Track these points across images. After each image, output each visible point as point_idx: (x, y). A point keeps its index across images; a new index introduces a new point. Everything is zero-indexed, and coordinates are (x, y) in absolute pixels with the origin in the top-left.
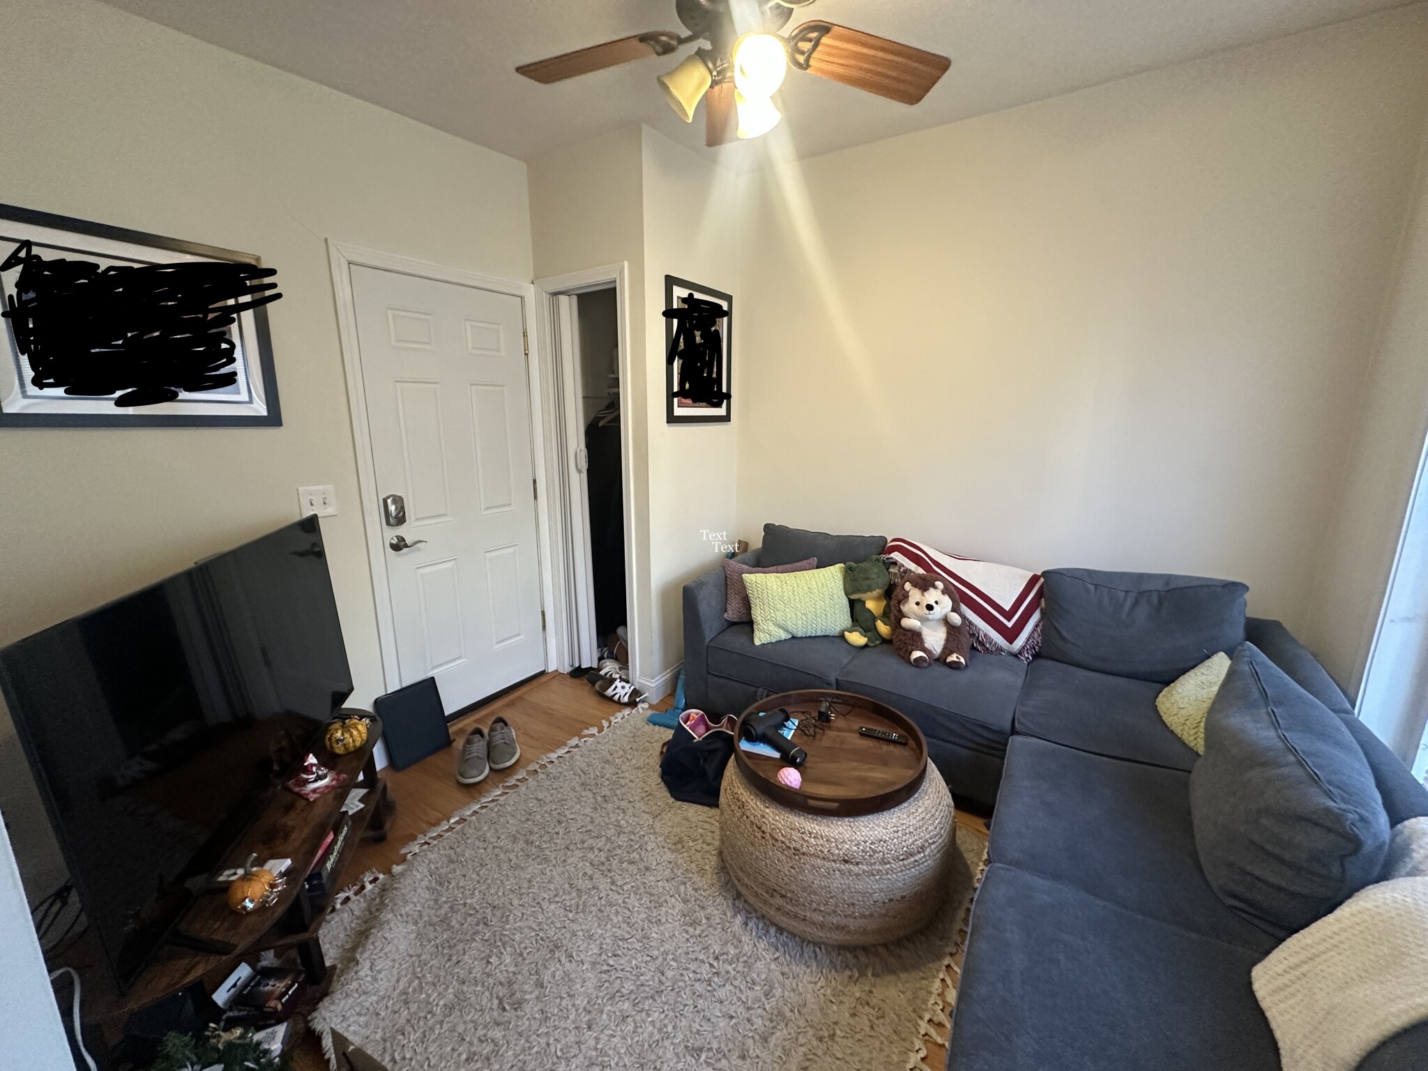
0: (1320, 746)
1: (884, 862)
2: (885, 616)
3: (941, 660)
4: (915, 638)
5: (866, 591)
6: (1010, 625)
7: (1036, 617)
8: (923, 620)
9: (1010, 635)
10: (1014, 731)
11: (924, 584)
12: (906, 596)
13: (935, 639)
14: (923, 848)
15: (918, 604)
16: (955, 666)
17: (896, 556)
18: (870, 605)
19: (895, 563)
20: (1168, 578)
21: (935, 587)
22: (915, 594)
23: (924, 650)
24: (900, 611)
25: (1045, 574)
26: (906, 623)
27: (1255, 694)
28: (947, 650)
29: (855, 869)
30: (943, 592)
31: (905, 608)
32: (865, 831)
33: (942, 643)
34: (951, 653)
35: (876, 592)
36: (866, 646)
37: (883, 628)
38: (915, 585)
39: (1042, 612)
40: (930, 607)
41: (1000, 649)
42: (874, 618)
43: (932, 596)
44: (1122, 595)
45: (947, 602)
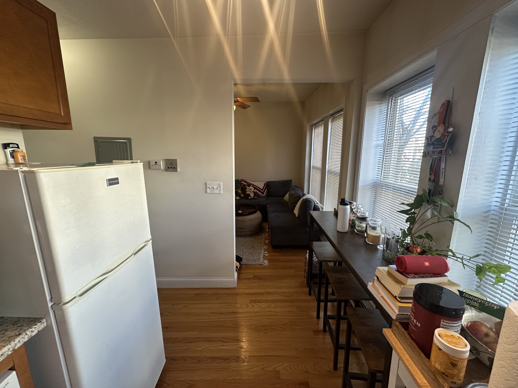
0: (298, 192)
1: (255, 219)
2: (242, 193)
3: (254, 198)
4: (249, 195)
5: (238, 189)
6: (263, 191)
7: (266, 190)
8: (250, 192)
9: (263, 193)
10: (266, 205)
11: (249, 185)
12: (246, 188)
13: (252, 195)
14: (259, 218)
15: (249, 189)
16: (256, 199)
17: (242, 182)
18: (239, 192)
19: (242, 183)
20: (283, 181)
21: (251, 186)
22: (248, 188)
23: (251, 197)
24: (245, 191)
25: (267, 182)
26: (247, 193)
27: (293, 189)
28: (254, 196)
29: (252, 221)
30: (252, 187)
31: (246, 190)
32: (252, 216)
33: (253, 195)
34: (255, 197)
35: (240, 189)
36: (239, 199)
37: (242, 195)
38: (248, 186)
39: (267, 189)
40: (251, 189)
41: (262, 196)
42: (240, 194)
43: (251, 187)
44: (278, 184)
45: (253, 188)
